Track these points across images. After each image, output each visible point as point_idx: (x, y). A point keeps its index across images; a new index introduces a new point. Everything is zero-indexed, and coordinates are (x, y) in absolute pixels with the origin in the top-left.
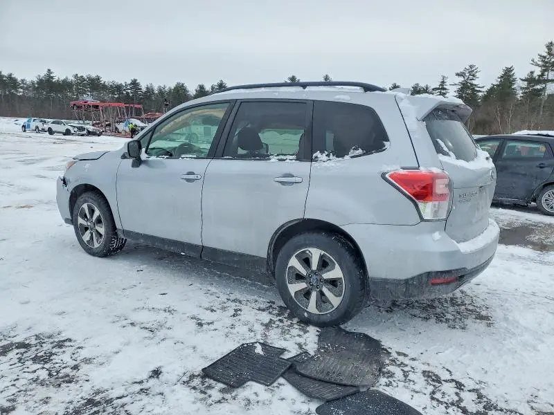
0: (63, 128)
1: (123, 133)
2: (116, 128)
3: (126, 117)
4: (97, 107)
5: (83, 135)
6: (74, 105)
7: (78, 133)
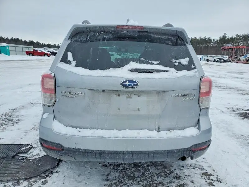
0: (212, 59)
1: (242, 61)
2: (239, 59)
3: (245, 53)
4: (233, 49)
5: (221, 62)
6: (223, 48)
7: (219, 61)
